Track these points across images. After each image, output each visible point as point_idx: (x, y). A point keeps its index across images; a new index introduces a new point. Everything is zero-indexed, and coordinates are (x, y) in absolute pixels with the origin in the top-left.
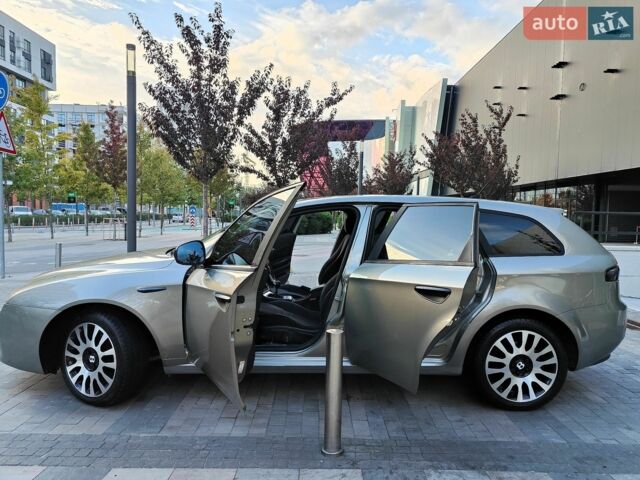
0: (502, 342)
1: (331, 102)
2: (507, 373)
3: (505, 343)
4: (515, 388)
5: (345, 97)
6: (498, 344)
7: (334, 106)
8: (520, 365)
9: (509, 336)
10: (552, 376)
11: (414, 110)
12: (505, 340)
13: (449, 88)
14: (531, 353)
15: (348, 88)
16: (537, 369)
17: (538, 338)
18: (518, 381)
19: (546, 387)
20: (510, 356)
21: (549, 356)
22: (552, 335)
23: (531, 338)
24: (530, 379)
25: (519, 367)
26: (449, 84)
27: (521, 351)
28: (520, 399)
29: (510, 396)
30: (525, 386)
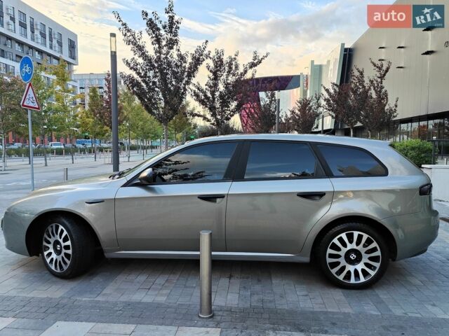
0: (338, 239)
1: (253, 65)
2: (343, 262)
3: (341, 240)
4: (349, 272)
5: (263, 61)
6: (336, 241)
7: (256, 68)
8: (353, 257)
9: (344, 236)
10: (377, 265)
11: (320, 67)
12: (341, 238)
13: (346, 50)
14: (360, 248)
15: (265, 55)
16: (365, 259)
17: (365, 236)
18: (351, 268)
19: (373, 273)
20: (344, 250)
21: (374, 250)
22: (376, 235)
23: (360, 237)
24: (360, 267)
25: (352, 258)
26: (346, 47)
27: (354, 246)
28: (353, 281)
29: (345, 278)
30: (356, 271)
